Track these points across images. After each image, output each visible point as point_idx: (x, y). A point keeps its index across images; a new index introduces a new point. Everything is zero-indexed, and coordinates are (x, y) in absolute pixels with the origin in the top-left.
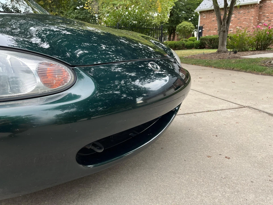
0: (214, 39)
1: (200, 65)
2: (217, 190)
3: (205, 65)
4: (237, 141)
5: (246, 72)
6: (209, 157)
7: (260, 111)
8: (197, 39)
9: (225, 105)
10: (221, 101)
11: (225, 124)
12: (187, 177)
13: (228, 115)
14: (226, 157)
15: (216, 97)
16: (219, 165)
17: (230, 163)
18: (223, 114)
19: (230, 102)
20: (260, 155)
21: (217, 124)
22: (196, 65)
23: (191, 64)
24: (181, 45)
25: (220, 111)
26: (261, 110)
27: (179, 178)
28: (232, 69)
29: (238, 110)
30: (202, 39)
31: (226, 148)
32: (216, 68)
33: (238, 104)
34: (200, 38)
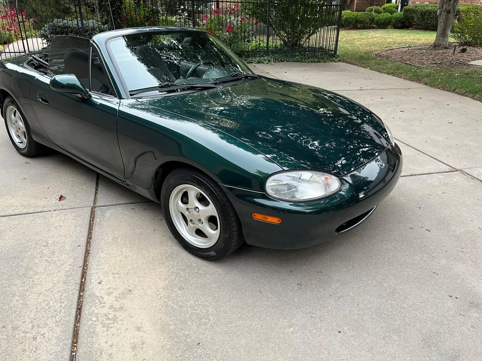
0: (430, 12)
1: (400, 77)
2: (417, 255)
3: (411, 77)
4: (440, 214)
5: (473, 98)
6: (411, 228)
7: (474, 178)
8: (397, 9)
9: (433, 166)
10: (429, 160)
11: (430, 194)
12: (393, 244)
13: (435, 181)
14: (427, 230)
15: (422, 152)
16: (420, 236)
17: (430, 235)
18: (429, 180)
19: (440, 161)
20: (459, 230)
21: (421, 193)
22: (394, 76)
23: (385, 73)
24: (368, 20)
25: (426, 175)
26: (475, 176)
27: (386, 244)
28: (452, 89)
29: (448, 175)
30: (407, 11)
31: (427, 221)
32: (427, 85)
33: (450, 165)
34: (405, 8)
